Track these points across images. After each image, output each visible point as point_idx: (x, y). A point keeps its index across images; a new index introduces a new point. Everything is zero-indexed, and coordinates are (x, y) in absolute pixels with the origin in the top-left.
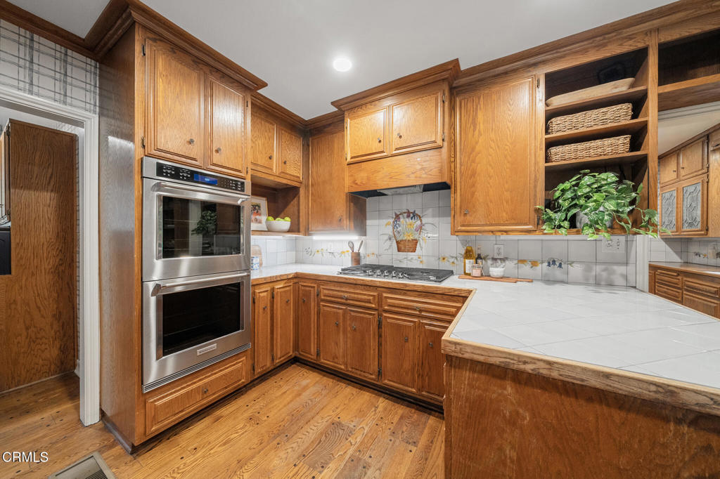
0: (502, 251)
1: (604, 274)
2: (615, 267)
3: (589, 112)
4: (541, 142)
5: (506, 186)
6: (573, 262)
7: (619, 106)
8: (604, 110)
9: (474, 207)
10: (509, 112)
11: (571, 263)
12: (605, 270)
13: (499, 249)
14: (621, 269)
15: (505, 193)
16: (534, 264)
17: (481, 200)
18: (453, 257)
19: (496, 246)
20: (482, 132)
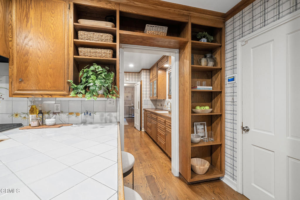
0: (59, 108)
1: (108, 117)
2: (112, 113)
3: (96, 34)
4: (71, 42)
5: (50, 65)
6: (96, 112)
7: (107, 35)
8: (101, 34)
9: (27, 77)
10: (52, 18)
11: (95, 113)
12: (109, 115)
13: (57, 106)
14: (114, 114)
15: (49, 70)
16: (77, 114)
17: (33, 73)
18: (24, 113)
19: (55, 105)
20: (33, 25)
